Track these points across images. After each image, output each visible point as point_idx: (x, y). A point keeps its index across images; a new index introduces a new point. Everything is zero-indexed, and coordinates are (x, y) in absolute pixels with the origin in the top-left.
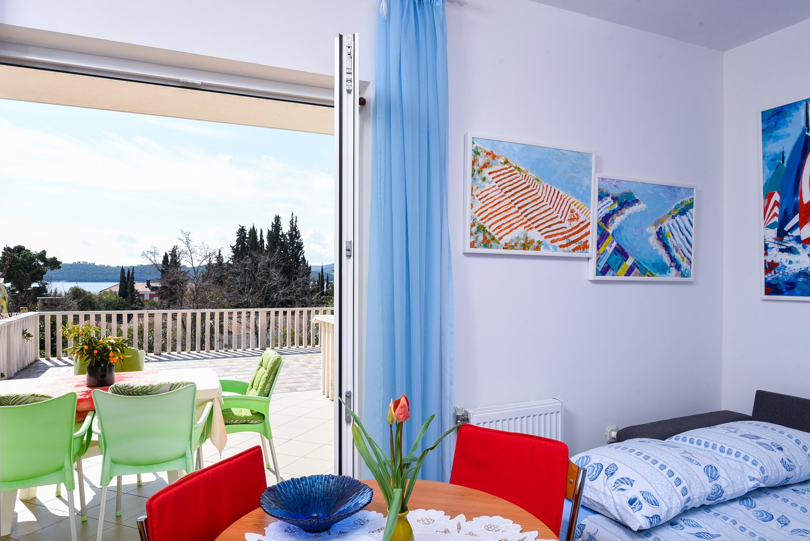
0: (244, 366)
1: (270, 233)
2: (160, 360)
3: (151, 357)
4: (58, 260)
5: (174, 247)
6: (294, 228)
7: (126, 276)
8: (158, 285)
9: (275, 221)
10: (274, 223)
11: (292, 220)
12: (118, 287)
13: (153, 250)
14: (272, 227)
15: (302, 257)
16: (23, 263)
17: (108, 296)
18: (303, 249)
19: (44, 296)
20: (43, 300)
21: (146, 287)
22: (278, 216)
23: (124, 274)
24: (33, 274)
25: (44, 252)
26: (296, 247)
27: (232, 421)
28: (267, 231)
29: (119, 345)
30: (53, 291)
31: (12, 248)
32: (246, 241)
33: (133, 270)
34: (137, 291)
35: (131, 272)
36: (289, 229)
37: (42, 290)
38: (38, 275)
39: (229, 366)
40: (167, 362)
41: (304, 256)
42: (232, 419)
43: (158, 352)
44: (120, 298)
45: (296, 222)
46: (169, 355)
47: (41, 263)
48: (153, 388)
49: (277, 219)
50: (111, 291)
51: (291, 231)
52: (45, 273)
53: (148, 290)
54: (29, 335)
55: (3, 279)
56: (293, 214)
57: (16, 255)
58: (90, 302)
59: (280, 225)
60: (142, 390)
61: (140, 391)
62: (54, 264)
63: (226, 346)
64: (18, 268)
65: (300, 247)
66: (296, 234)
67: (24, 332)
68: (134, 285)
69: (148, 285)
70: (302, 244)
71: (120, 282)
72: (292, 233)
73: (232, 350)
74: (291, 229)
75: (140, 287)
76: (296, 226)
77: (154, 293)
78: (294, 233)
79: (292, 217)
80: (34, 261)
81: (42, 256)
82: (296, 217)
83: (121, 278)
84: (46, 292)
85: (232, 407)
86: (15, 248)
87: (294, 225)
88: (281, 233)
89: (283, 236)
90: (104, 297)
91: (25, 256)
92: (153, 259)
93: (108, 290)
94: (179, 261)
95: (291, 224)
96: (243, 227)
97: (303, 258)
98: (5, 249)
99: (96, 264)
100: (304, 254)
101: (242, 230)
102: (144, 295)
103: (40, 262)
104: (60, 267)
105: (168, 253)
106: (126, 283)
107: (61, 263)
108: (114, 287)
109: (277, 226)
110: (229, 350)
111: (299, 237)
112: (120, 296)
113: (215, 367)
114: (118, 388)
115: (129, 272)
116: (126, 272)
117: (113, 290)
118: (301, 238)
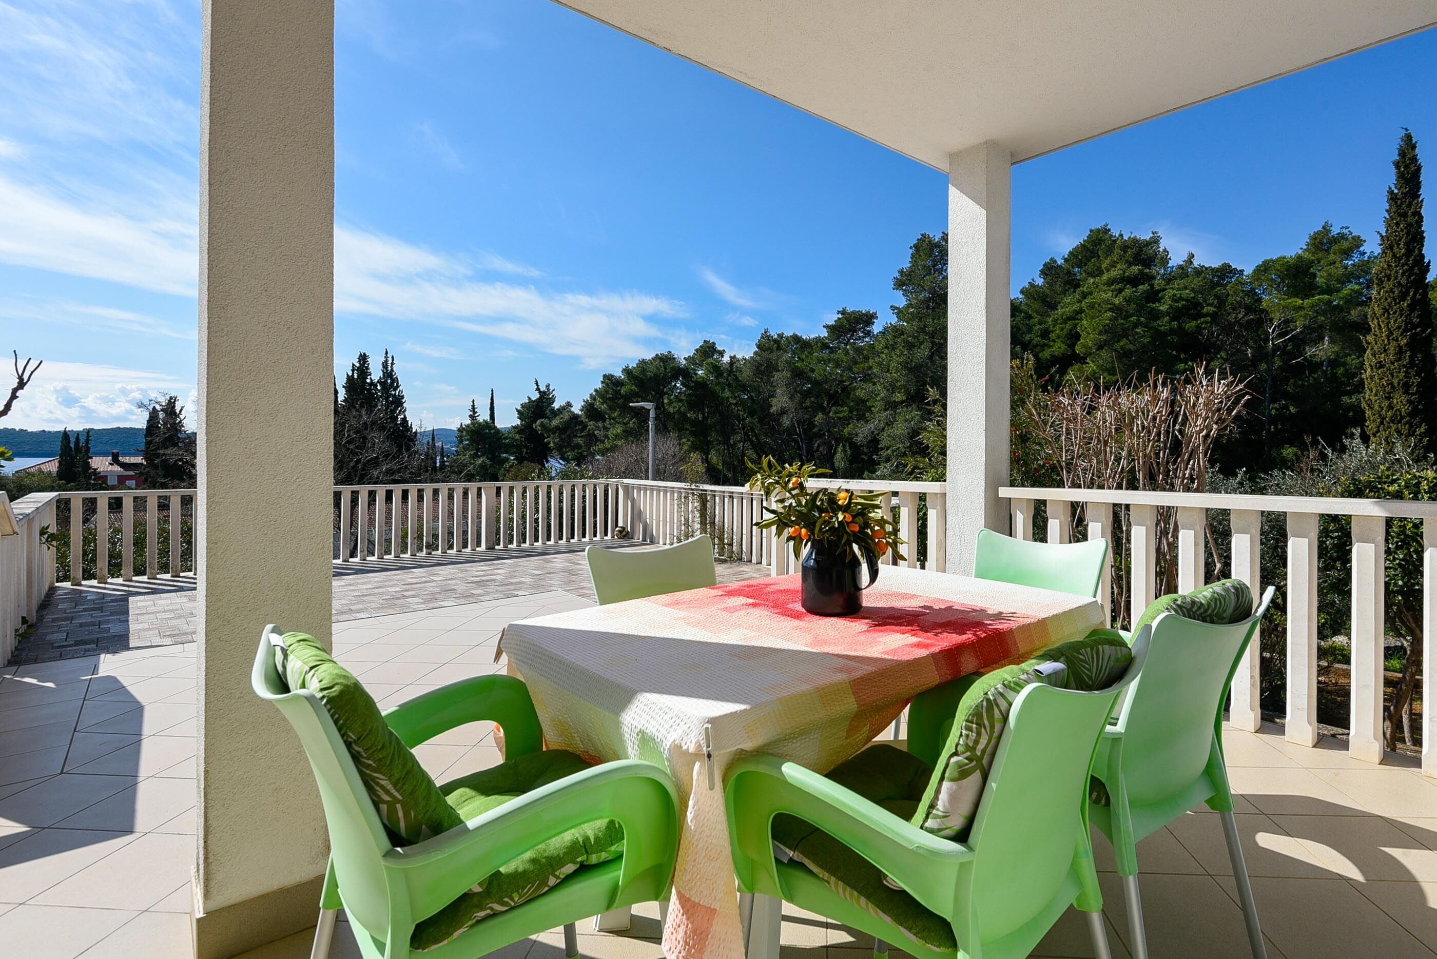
1: (350, 379)
5: (171, 398)
6: (388, 374)
7: (72, 445)
8: (139, 460)
9: (359, 361)
10: (358, 365)
11: (386, 361)
12: (56, 464)
14: (353, 370)
15: (402, 416)
17: (36, 479)
18: (405, 405)
21: (111, 464)
22: (365, 354)
23: (69, 442)
26: (392, 403)
28: (346, 376)
33: (88, 436)
34: (95, 470)
36: (381, 374)
41: (405, 416)
44: (61, 482)
45: (392, 364)
49: (363, 358)
50: (41, 471)
51: (384, 378)
53: (117, 468)
56: (387, 353)
59: (367, 368)
65: (398, 401)
66: (392, 383)
68: (90, 461)
69: (115, 460)
70: (403, 397)
71: (61, 456)
72: (386, 380)
74: (384, 375)
75: (101, 464)
76: (392, 370)
77: (127, 471)
78: (390, 379)
79: (386, 357)
82: (393, 357)
83: (62, 449)
87: (389, 369)
88: (368, 381)
89: (372, 383)
93: (32, 470)
94: (180, 422)
95: (384, 367)
97: (405, 420)
100: (406, 413)
102: (106, 476)
105: (158, 407)
106: (72, 458)
108: (48, 463)
109: (362, 367)
111: (398, 386)
112: (61, 480)
115: (77, 439)
116: (73, 440)
117: (45, 468)
118: (401, 388)
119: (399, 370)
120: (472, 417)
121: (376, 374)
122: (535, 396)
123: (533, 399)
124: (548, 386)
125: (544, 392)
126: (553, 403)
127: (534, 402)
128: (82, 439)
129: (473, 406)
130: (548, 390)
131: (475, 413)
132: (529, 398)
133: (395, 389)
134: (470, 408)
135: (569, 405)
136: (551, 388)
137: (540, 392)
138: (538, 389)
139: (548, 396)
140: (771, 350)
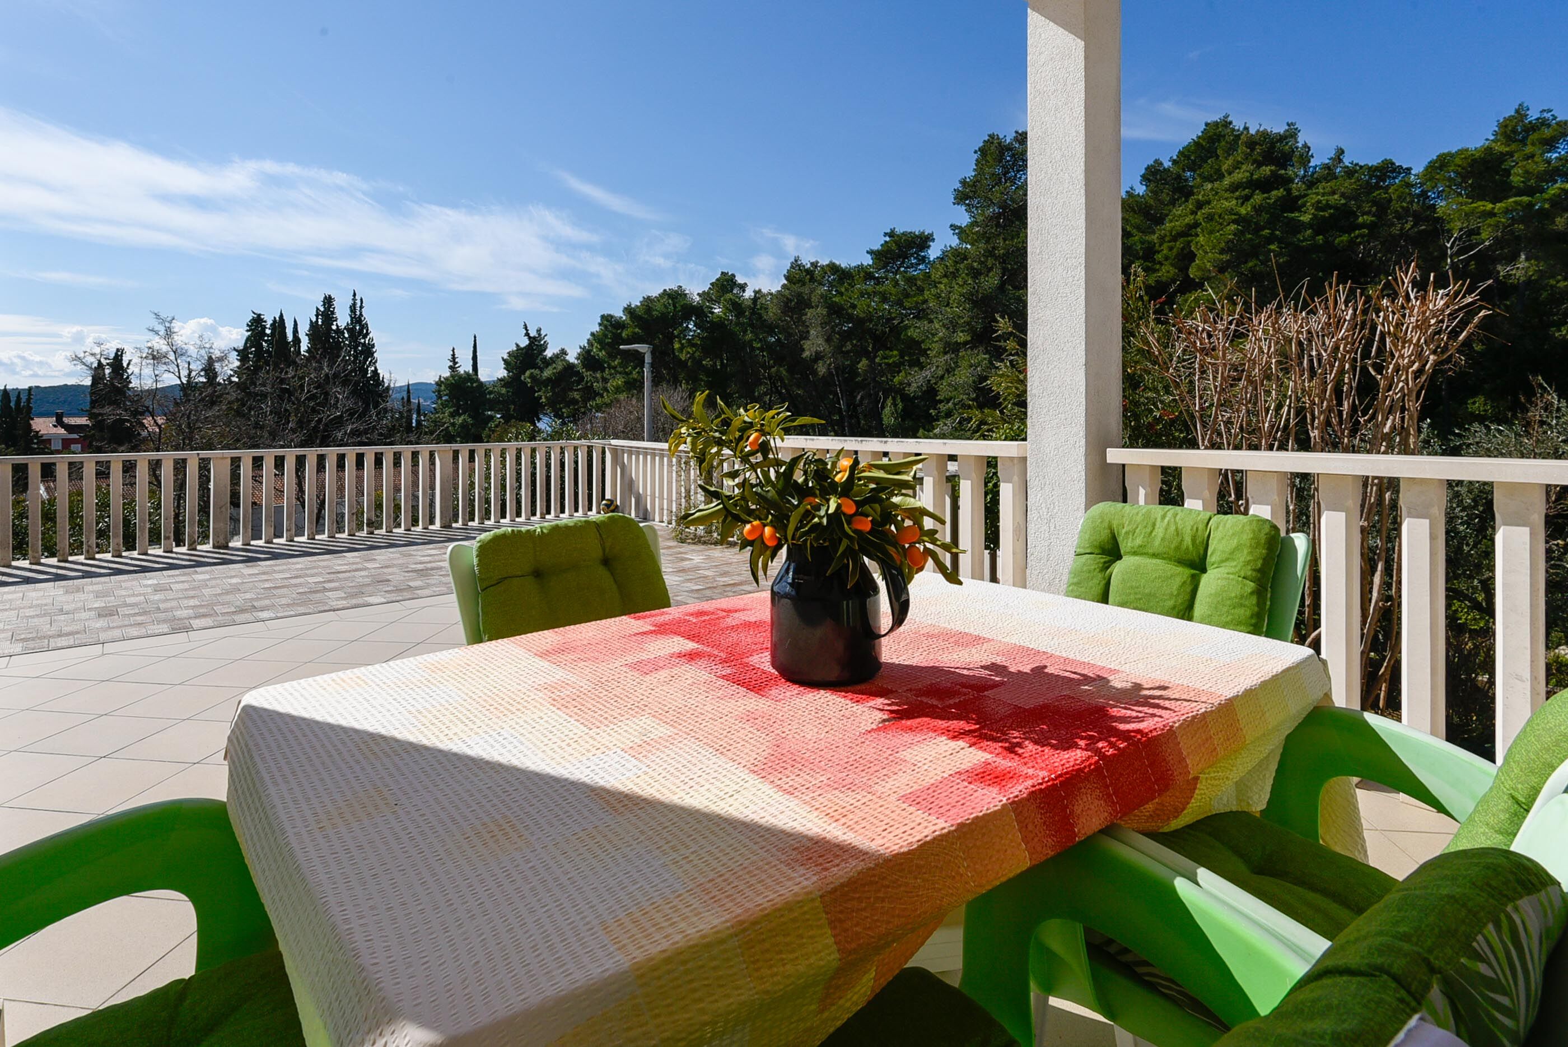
1: (313, 326)
5: (117, 350)
6: (357, 319)
7: (12, 404)
8: (83, 421)
9: (324, 305)
10: (322, 309)
11: (354, 304)
14: (317, 316)
15: (373, 369)
18: (375, 355)
21: (55, 426)
22: (329, 297)
23: (10, 401)
26: (362, 353)
28: (307, 322)
32: (266, 341)
33: (30, 394)
34: (37, 432)
36: (349, 319)
41: (376, 368)
45: (361, 307)
49: (328, 301)
51: (352, 323)
53: (62, 431)
56: (355, 295)
59: (333, 313)
65: (368, 351)
66: (361, 330)
68: (32, 422)
69: (60, 423)
70: (373, 346)
72: (355, 327)
74: (351, 320)
75: (43, 426)
76: (361, 315)
77: (74, 436)
78: (358, 325)
79: (354, 299)
82: (361, 300)
87: (358, 313)
88: (334, 327)
89: (339, 331)
94: (128, 377)
95: (351, 311)
96: (259, 315)
97: (376, 372)
100: (377, 365)
101: (257, 322)
102: (50, 440)
105: (104, 362)
109: (327, 314)
111: (367, 334)
115: (19, 397)
116: (13, 399)
118: (371, 335)
120: (453, 368)
121: (342, 319)
122: (524, 342)
123: (522, 345)
124: (539, 331)
125: (534, 338)
126: (545, 350)
127: (523, 349)
128: (24, 398)
129: (453, 355)
130: (540, 335)
131: (455, 363)
132: (517, 345)
133: (365, 337)
134: (450, 357)
135: (563, 352)
136: (543, 333)
137: (530, 338)
138: (527, 334)
139: (540, 341)
140: (801, 282)
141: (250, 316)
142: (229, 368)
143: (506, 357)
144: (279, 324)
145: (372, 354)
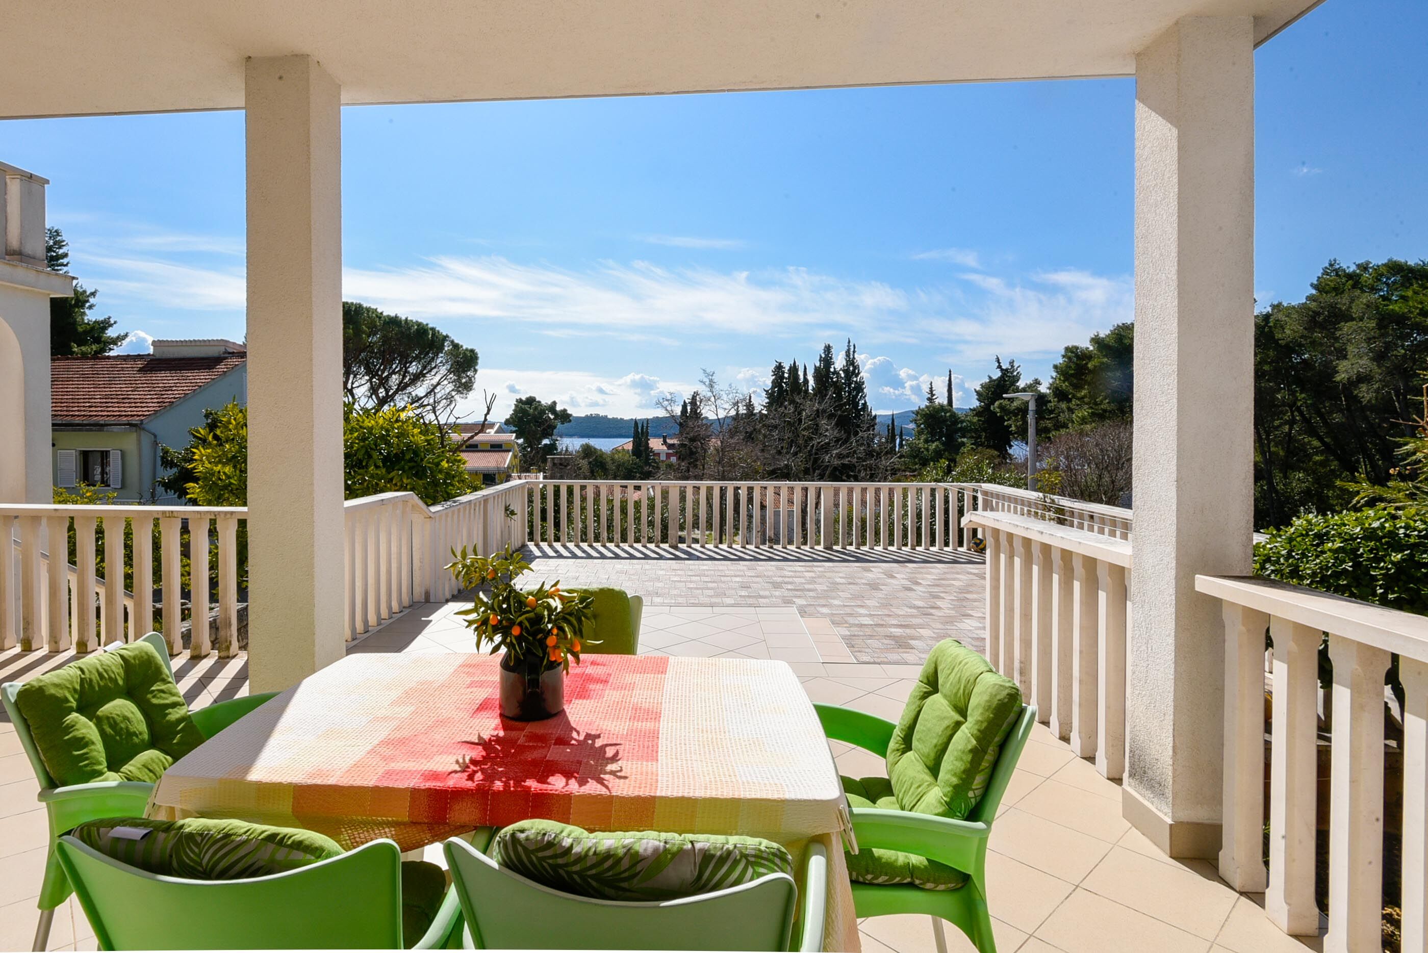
0: (803, 580)
1: (817, 370)
2: (677, 558)
3: (664, 550)
4: (569, 412)
5: (694, 393)
6: (851, 362)
7: (640, 431)
8: (677, 441)
9: (825, 352)
10: (823, 356)
11: (849, 350)
12: (631, 444)
13: (669, 397)
14: (820, 361)
15: (863, 402)
16: (534, 417)
17: (620, 455)
18: (865, 390)
19: (555, 454)
20: (553, 459)
21: (662, 445)
22: (829, 346)
23: (638, 428)
24: (544, 429)
25: (555, 403)
26: (854, 389)
27: (869, 877)
28: (813, 367)
29: (571, 614)
30: (564, 449)
31: (524, 399)
32: (785, 383)
33: (648, 424)
34: (652, 449)
35: (645, 425)
36: (844, 363)
37: (552, 448)
38: (548, 430)
39: (779, 577)
40: (687, 562)
41: (865, 401)
42: (871, 870)
43: (674, 543)
44: (634, 458)
45: (854, 352)
46: (689, 550)
47: (552, 417)
48: (639, 868)
49: (828, 349)
50: (623, 449)
51: (846, 366)
52: (555, 427)
53: (664, 448)
54: (513, 513)
55: (514, 435)
56: (849, 342)
57: (527, 407)
58: (601, 462)
59: (831, 358)
60: (600, 869)
61: (594, 872)
62: (564, 416)
63: (771, 540)
64: (529, 422)
65: (859, 387)
66: (854, 370)
67: (507, 509)
68: (649, 442)
69: (665, 442)
70: (863, 383)
71: (633, 438)
72: (849, 368)
73: (779, 547)
74: (847, 363)
75: (656, 444)
76: (854, 358)
77: (671, 451)
78: (852, 367)
79: (849, 346)
80: (545, 413)
81: (552, 407)
82: (854, 346)
83: (633, 434)
84: (556, 449)
85: (874, 847)
86: (527, 399)
87: (851, 357)
88: (832, 370)
89: (835, 372)
90: (616, 456)
91: (536, 408)
92: (669, 408)
93: (620, 449)
94: (701, 411)
95: (847, 355)
96: (780, 363)
97: (865, 404)
98: (517, 401)
99: (609, 417)
100: (866, 398)
101: (779, 367)
102: (659, 454)
103: (550, 415)
104: (570, 421)
105: (687, 401)
106: (640, 439)
107: (571, 415)
108: (627, 444)
109: (827, 360)
110: (775, 547)
111: (859, 373)
112: (633, 455)
113: (757, 577)
114: (520, 848)
115: (643, 426)
116: (640, 426)
117: (626, 448)
118: (861, 375)
119: (859, 358)
120: (930, 400)
121: (839, 363)
122: (997, 374)
123: (995, 378)
124: (1012, 363)
125: (1007, 370)
126: (1018, 381)
127: (995, 381)
129: (931, 388)
130: (1012, 366)
131: (933, 395)
132: (990, 377)
133: (857, 375)
134: (928, 390)
135: (1037, 382)
136: (1016, 365)
137: (1002, 370)
138: (1000, 367)
139: (1012, 373)
141: (774, 364)
142: (760, 403)
143: (978, 388)
144: (794, 369)
145: (862, 390)
